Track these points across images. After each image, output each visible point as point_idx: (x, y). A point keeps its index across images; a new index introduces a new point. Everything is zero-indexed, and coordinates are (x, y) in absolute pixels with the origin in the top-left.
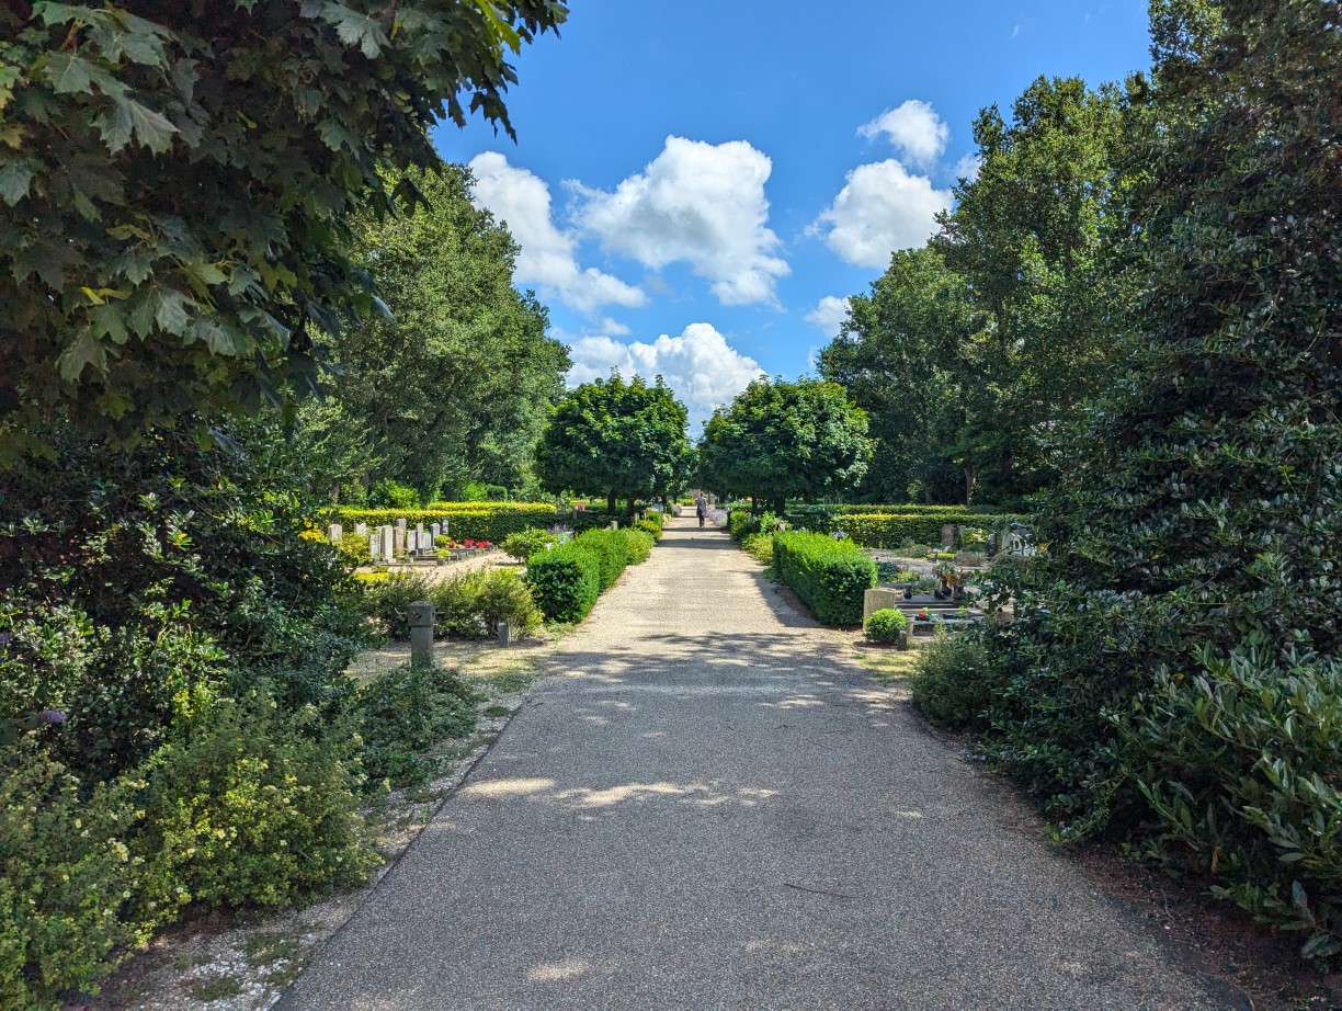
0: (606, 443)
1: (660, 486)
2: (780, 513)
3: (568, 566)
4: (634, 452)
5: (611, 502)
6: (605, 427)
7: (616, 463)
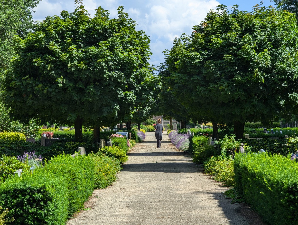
0: (72, 73)
1: (124, 112)
2: (239, 137)
3: (39, 191)
4: (99, 81)
5: (78, 129)
6: (71, 58)
7: (81, 91)
